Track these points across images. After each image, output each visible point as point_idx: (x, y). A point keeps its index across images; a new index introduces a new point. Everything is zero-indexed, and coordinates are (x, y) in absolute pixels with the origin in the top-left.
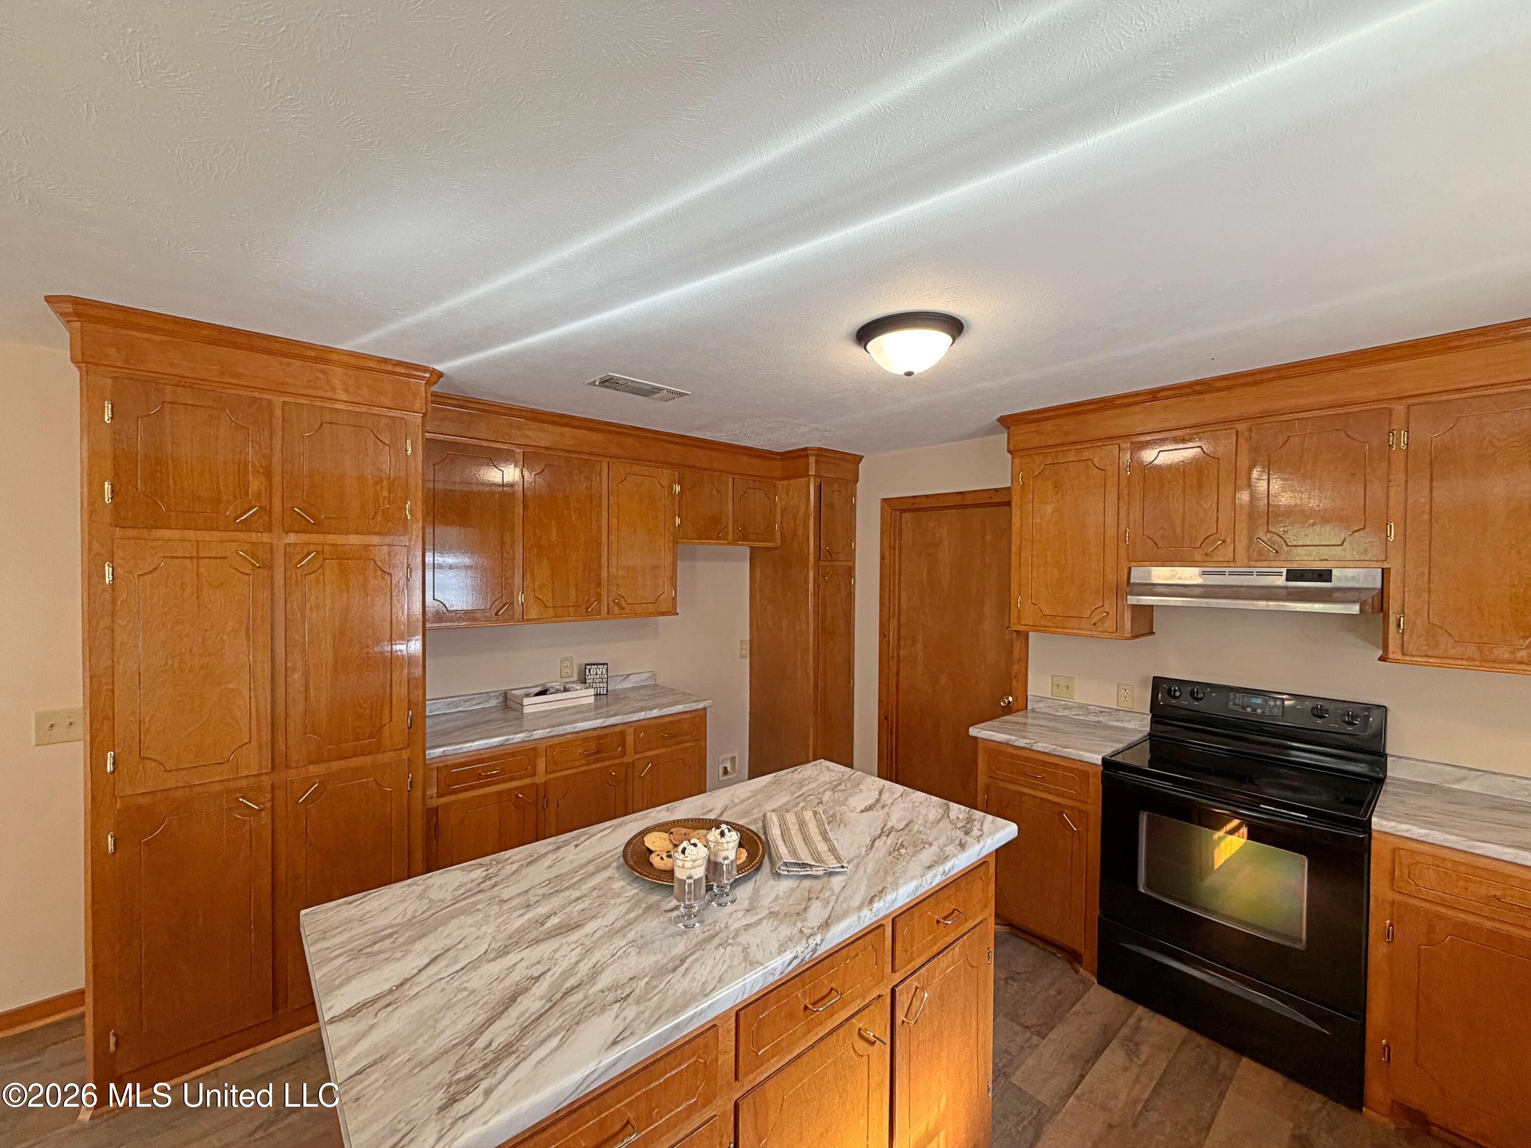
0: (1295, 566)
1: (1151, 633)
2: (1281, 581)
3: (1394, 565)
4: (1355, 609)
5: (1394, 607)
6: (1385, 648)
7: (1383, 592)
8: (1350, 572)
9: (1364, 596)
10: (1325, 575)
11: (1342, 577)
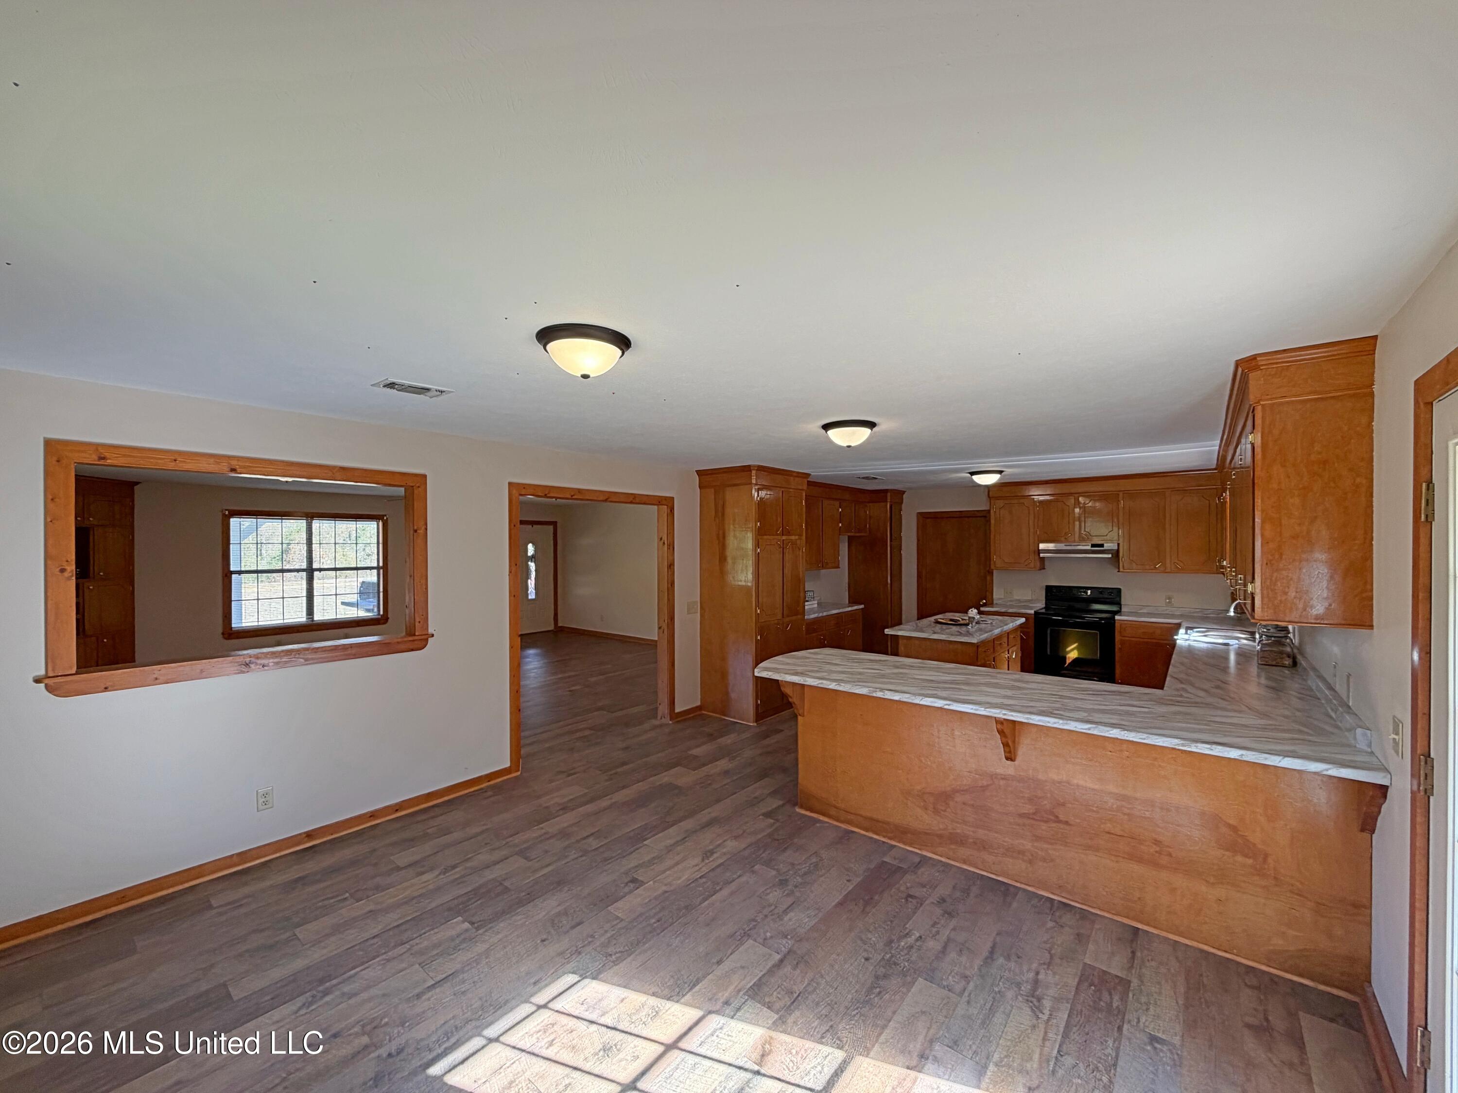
0: (1094, 542)
1: (1044, 569)
2: (1089, 548)
3: (1121, 542)
4: (1110, 556)
5: (1121, 554)
6: (1119, 568)
7: (1118, 551)
8: (1109, 544)
9: (1112, 552)
10: (1102, 546)
11: (1107, 546)
